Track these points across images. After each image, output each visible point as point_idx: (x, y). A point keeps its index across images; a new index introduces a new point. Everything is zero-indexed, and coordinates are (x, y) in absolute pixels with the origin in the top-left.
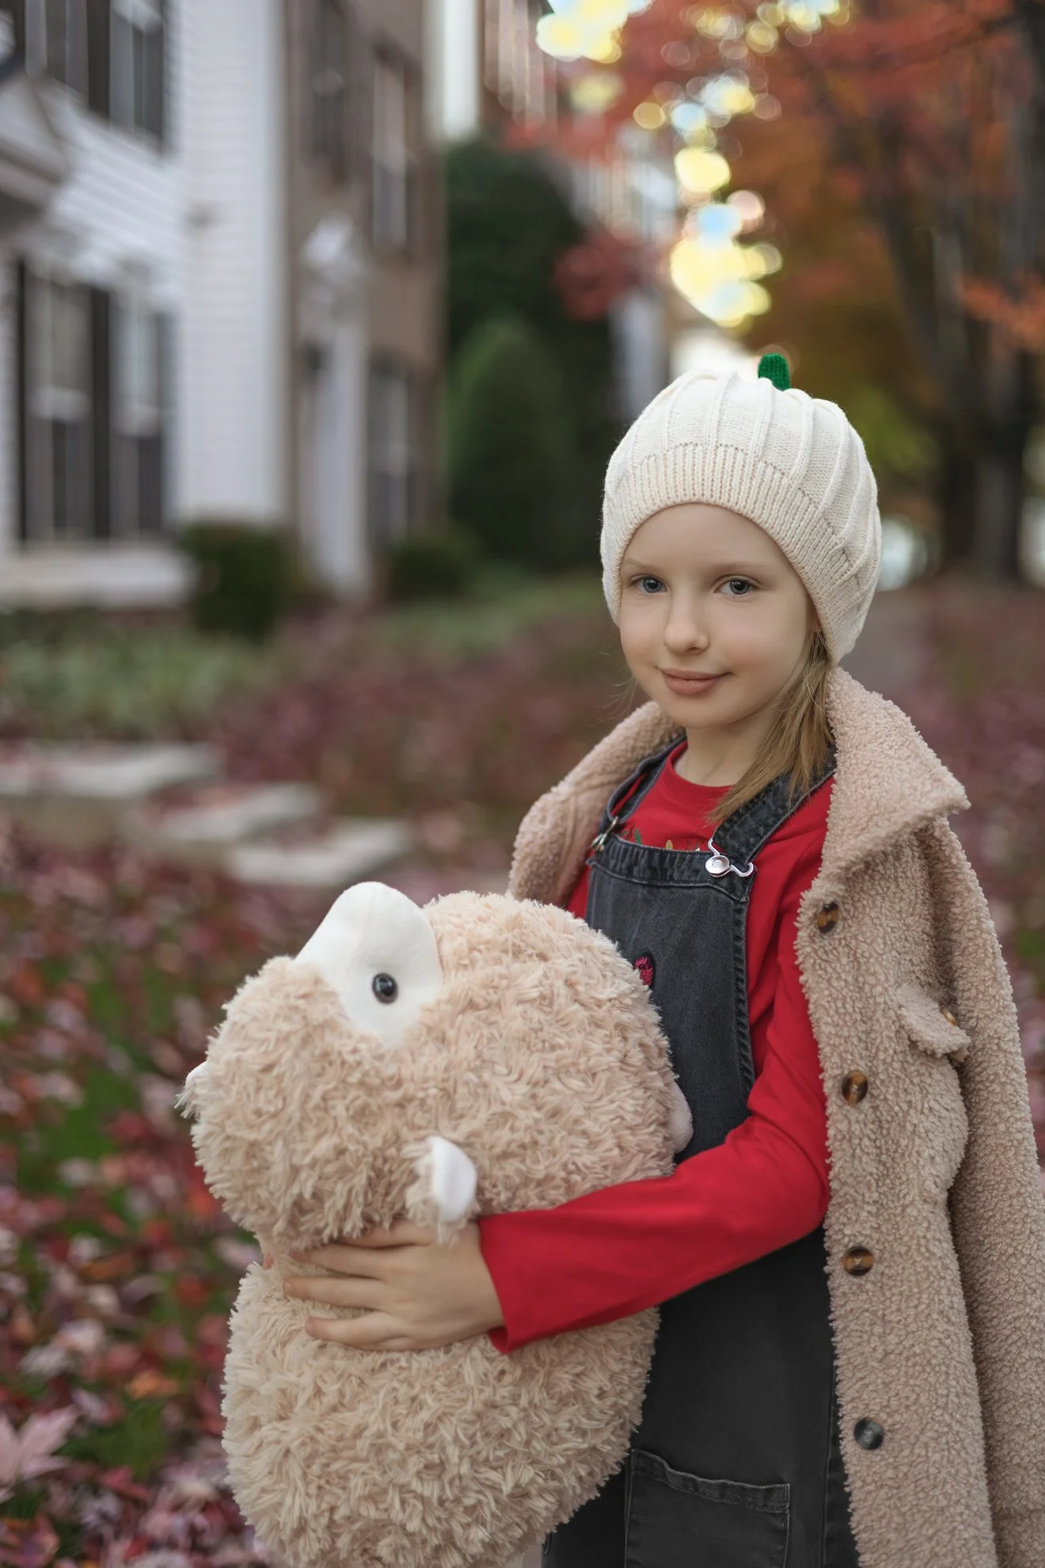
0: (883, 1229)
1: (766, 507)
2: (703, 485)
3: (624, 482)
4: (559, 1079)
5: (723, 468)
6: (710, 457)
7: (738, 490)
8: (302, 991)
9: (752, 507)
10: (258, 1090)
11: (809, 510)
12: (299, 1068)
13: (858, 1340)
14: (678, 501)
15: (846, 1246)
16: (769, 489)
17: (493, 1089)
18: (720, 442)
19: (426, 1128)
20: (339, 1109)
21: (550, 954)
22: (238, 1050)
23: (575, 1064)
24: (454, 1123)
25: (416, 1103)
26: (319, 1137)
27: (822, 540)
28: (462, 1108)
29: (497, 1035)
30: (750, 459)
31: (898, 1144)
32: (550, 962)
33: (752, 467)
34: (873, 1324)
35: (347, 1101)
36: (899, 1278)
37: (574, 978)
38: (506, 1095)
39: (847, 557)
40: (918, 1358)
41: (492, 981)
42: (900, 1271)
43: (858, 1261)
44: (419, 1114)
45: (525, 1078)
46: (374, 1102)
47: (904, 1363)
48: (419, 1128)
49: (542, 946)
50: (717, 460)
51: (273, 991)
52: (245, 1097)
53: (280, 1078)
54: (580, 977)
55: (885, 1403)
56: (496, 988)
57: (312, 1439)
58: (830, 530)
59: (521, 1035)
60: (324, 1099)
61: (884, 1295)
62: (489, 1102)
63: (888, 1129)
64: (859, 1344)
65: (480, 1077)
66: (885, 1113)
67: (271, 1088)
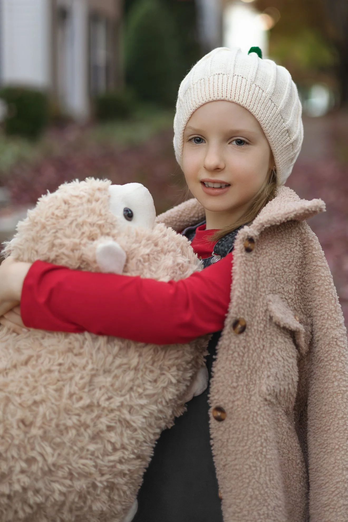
1: (255, 105)
2: (227, 92)
3: (189, 91)
5: (236, 85)
6: (230, 80)
7: (243, 96)
9: (249, 104)
11: (274, 109)
14: (215, 99)
16: (257, 97)
18: (235, 74)
27: (279, 124)
30: (249, 82)
33: (249, 86)
39: (289, 134)
43: (219, 414)
50: (234, 82)
58: (282, 120)
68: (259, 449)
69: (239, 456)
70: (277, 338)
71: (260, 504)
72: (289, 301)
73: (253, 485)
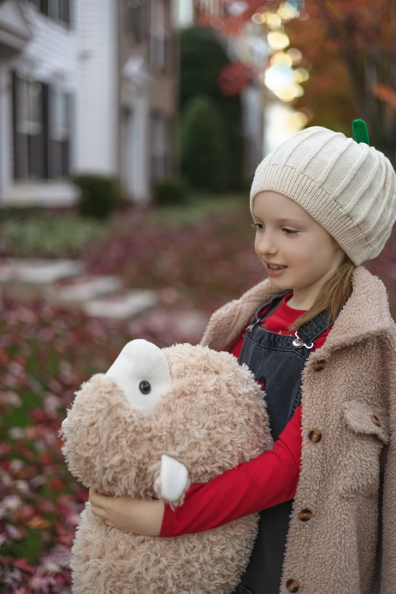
0: (318, 502)
4: (221, 426)
8: (107, 390)
10: (88, 434)
12: (106, 424)
13: (297, 548)
15: (302, 508)
17: (191, 432)
19: (162, 450)
20: (124, 442)
21: (221, 371)
22: (80, 415)
23: (227, 420)
24: (174, 447)
25: (157, 438)
26: (114, 454)
28: (177, 440)
29: (194, 407)
31: (332, 468)
32: (220, 376)
34: (305, 542)
35: (127, 438)
36: (320, 524)
37: (230, 383)
38: (197, 435)
40: (320, 560)
41: (193, 383)
42: (321, 522)
43: (305, 515)
44: (159, 443)
45: (206, 427)
46: (139, 438)
47: (314, 560)
48: (159, 450)
49: (217, 368)
51: (95, 389)
52: (83, 438)
53: (97, 428)
54: (233, 382)
55: (302, 575)
56: (195, 385)
57: (111, 569)
59: (205, 407)
60: (117, 438)
61: (312, 530)
62: (189, 437)
63: (329, 460)
64: (297, 549)
65: (185, 426)
66: (329, 452)
67: (93, 433)
68: (338, 540)
69: (321, 547)
70: (354, 442)
71: (342, 585)
72: (369, 401)
73: (335, 571)
